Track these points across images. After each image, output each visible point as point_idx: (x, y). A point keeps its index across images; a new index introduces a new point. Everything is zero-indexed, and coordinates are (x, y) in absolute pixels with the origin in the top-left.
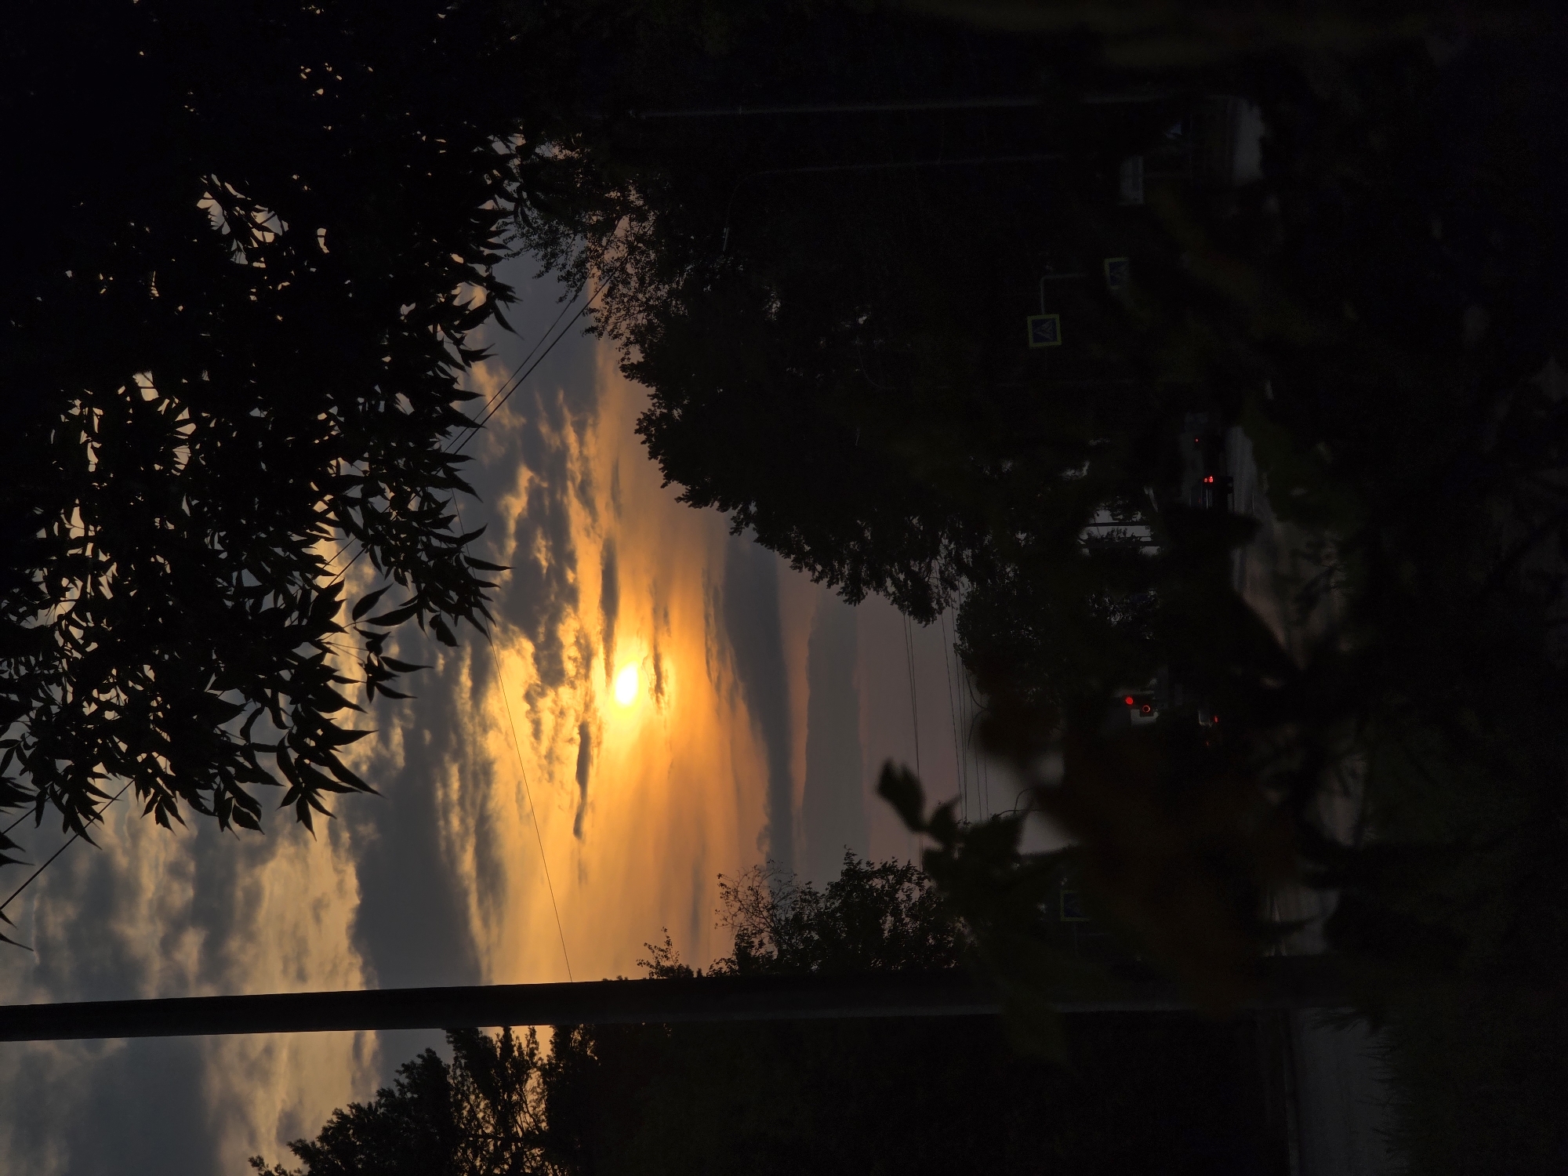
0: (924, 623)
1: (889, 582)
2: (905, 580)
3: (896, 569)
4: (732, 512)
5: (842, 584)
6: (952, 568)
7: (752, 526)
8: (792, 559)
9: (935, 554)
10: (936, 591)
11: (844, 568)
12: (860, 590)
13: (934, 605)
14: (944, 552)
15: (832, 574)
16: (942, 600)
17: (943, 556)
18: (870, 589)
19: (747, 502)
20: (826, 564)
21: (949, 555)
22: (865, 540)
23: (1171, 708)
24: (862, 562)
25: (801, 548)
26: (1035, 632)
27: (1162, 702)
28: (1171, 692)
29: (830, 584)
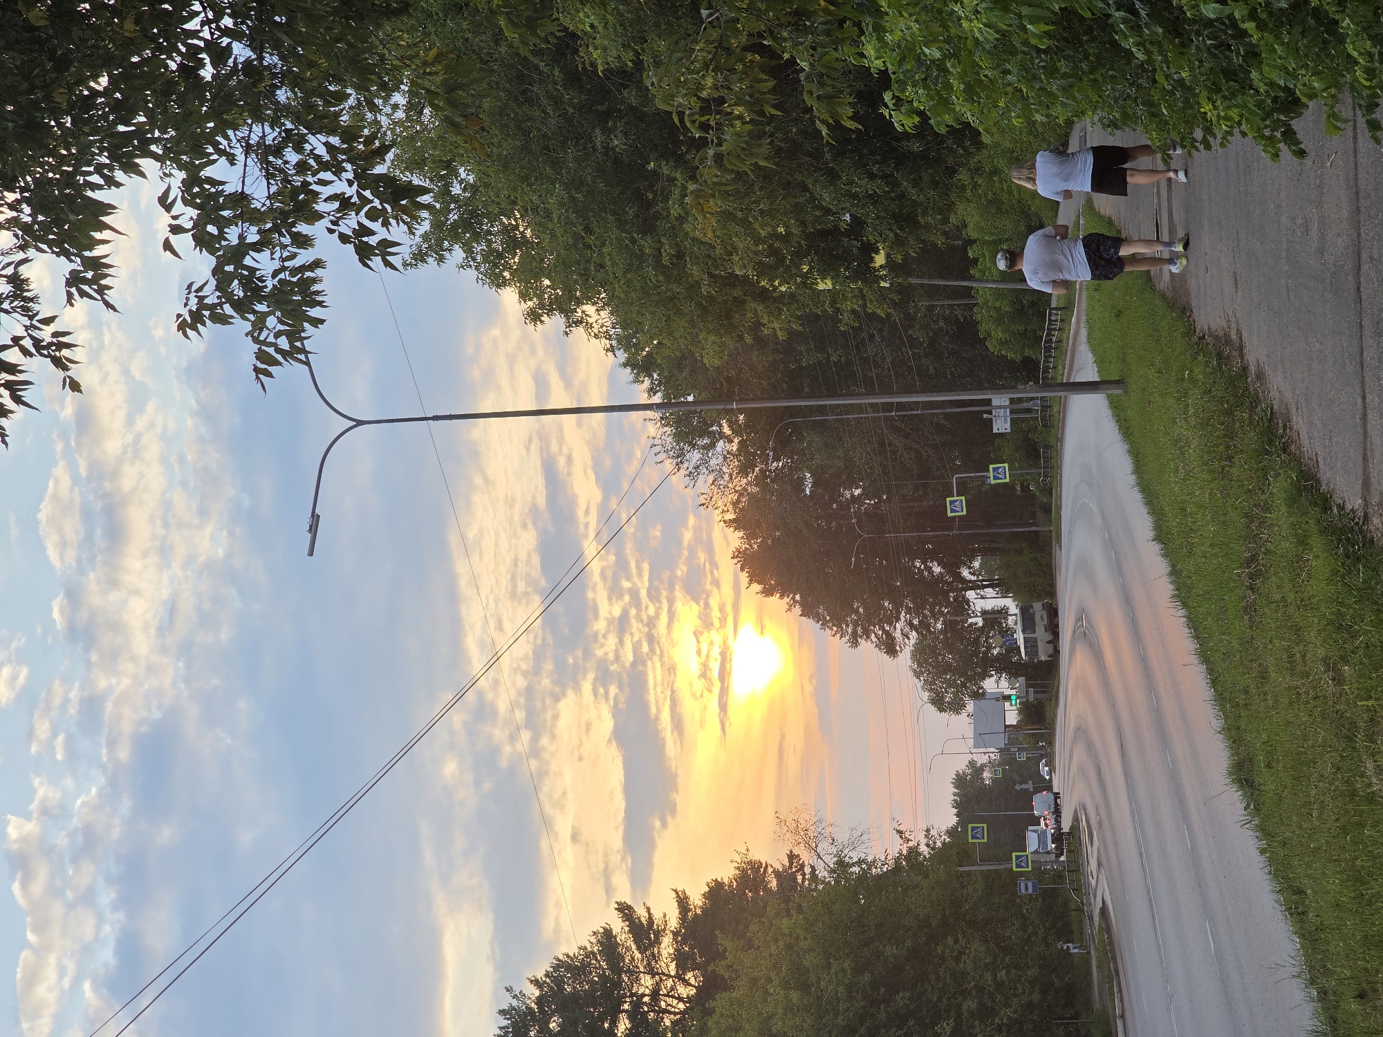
0: (892, 658)
1: (873, 636)
2: (882, 635)
3: (877, 629)
5: (847, 638)
6: (908, 628)
7: (798, 607)
10: (899, 640)
11: (849, 628)
15: (842, 632)
16: (902, 646)
17: (902, 621)
18: (863, 640)
19: (795, 594)
20: (839, 626)
21: (906, 621)
22: (860, 613)
23: (1027, 700)
24: (859, 625)
25: (825, 618)
26: (953, 659)
27: (1022, 698)
28: (1027, 692)
29: (841, 637)
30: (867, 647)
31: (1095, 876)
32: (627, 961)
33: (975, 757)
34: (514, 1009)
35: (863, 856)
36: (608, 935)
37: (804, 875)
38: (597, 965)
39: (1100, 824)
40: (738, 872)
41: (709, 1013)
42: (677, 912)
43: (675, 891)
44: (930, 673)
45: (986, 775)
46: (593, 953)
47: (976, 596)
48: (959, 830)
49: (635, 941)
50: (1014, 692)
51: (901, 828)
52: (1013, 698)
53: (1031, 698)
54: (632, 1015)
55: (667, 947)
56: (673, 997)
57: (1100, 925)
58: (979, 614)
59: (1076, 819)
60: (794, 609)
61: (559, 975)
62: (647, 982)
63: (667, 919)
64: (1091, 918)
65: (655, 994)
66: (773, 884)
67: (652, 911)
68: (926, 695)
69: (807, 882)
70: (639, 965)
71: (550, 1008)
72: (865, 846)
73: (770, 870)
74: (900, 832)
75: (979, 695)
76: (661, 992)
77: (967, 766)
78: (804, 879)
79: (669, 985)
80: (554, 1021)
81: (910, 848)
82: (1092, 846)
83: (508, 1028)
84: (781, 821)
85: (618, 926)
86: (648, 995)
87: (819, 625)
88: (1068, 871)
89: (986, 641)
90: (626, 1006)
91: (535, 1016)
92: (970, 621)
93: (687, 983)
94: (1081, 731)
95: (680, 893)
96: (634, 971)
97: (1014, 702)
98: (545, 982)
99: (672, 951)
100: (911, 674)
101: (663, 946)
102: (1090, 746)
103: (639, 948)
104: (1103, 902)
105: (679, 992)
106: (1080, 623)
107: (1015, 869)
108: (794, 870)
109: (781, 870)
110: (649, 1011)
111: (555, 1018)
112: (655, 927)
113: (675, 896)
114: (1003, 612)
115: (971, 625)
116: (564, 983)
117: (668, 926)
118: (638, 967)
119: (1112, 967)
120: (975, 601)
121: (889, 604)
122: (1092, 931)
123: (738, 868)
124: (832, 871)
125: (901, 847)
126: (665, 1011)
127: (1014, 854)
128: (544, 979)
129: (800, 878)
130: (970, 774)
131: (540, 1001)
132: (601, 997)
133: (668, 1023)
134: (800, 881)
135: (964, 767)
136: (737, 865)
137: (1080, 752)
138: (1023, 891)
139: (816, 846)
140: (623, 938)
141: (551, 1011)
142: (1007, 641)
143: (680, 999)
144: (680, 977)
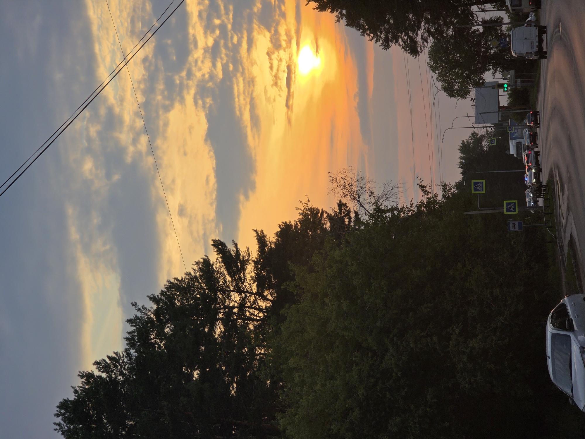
0: (415, 57)
1: (400, 40)
2: (407, 39)
3: (403, 35)
4: (336, 14)
5: (381, 42)
6: (426, 34)
7: (344, 19)
8: (361, 31)
9: (419, 28)
10: (420, 44)
11: (382, 35)
12: (388, 44)
13: (419, 49)
14: (423, 28)
15: (377, 37)
16: (422, 47)
17: (422, 29)
18: (392, 43)
19: (342, 9)
20: (375, 33)
21: (425, 29)
22: (390, 23)
23: (516, 88)
24: (390, 32)
25: (364, 27)
26: (460, 57)
27: (512, 86)
28: (516, 82)
29: (376, 41)
30: (396, 48)
31: (565, 217)
32: (221, 283)
33: (476, 130)
34: (138, 318)
35: (395, 205)
36: (206, 264)
37: (350, 218)
38: (199, 286)
39: (570, 179)
40: (301, 217)
41: (282, 319)
42: (257, 246)
43: (256, 231)
44: (443, 68)
45: (484, 143)
46: (195, 277)
47: (478, 10)
48: (464, 184)
49: (227, 269)
50: (506, 81)
51: (423, 184)
52: (506, 86)
53: (519, 86)
54: (226, 322)
55: (250, 272)
56: (255, 308)
57: (568, 253)
58: (480, 23)
59: (551, 176)
60: (341, 21)
61: (171, 294)
62: (236, 297)
63: (250, 251)
64: (562, 247)
65: (242, 306)
66: (328, 225)
67: (239, 246)
68: (440, 84)
69: (352, 224)
70: (230, 286)
71: (164, 317)
72: (394, 197)
73: (325, 215)
74: (422, 187)
75: (480, 84)
76: (246, 305)
77: (470, 137)
78: (350, 222)
79: (252, 300)
80: (168, 327)
81: (429, 199)
82: (563, 195)
83: (134, 332)
84: (333, 180)
85: (214, 257)
86: (237, 307)
87: (360, 33)
88: (545, 214)
89: (486, 44)
90: (221, 316)
91: (154, 324)
92: (474, 28)
93: (265, 298)
94: (556, 110)
95: (259, 232)
96: (226, 290)
97: (506, 89)
98: (161, 299)
99: (253, 275)
100: (429, 69)
101: (247, 271)
102: (563, 122)
103: (229, 274)
104: (571, 236)
105: (259, 305)
106: (557, 30)
107: (505, 213)
108: (343, 215)
109: (333, 215)
110: (237, 319)
111: (169, 325)
112: (241, 258)
113: (255, 235)
114: (499, 21)
115: (474, 31)
116: (175, 299)
117: (251, 258)
118: (229, 287)
119: (577, 283)
120: (477, 13)
121: (413, 16)
122: (562, 257)
123: (302, 214)
124: (371, 216)
125: (423, 198)
126: (250, 319)
127: (505, 202)
128: (160, 296)
129: (347, 221)
130: (473, 143)
131: (157, 313)
132: (202, 309)
133: (251, 327)
134: (347, 223)
135: (468, 138)
136: (301, 212)
137: (555, 127)
138: (512, 229)
139: (359, 197)
140: (217, 266)
141: (166, 320)
142: (501, 43)
143: (260, 310)
144: (260, 294)
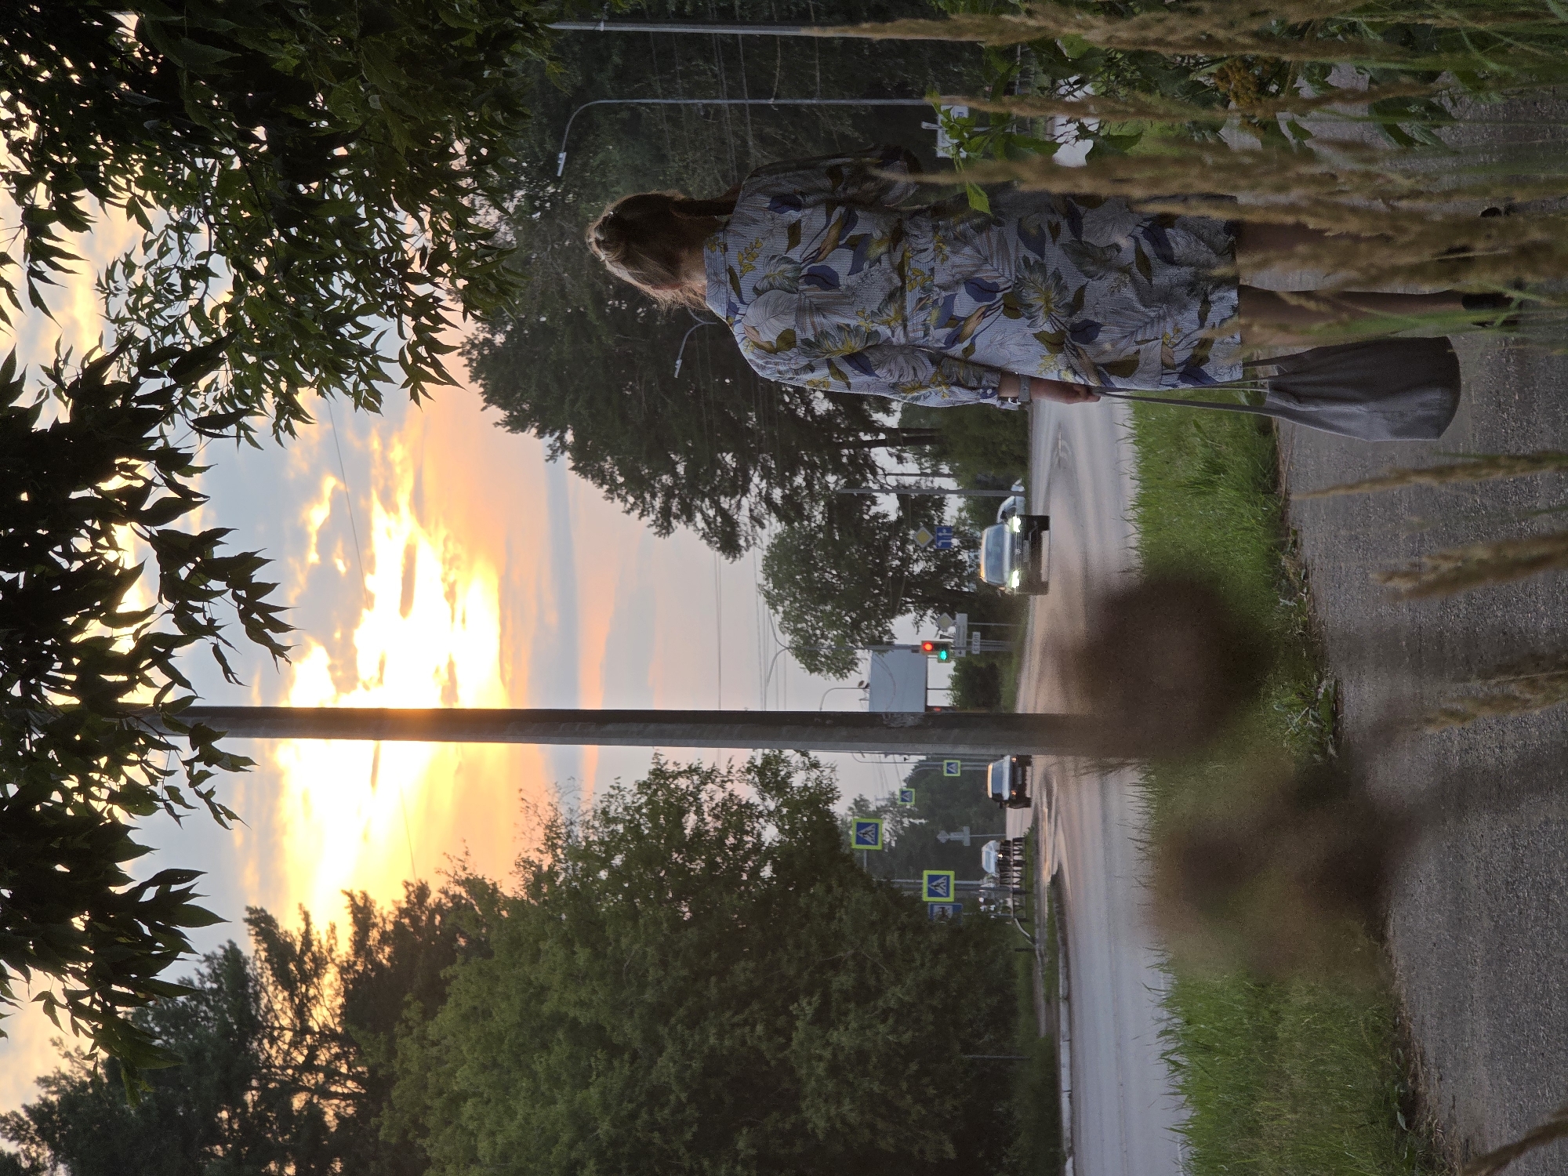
0: (731, 559)
1: (699, 517)
2: (715, 517)
3: (706, 505)
4: (548, 440)
5: (653, 517)
6: (762, 507)
7: (568, 454)
8: (605, 489)
9: (745, 491)
10: (744, 528)
11: (656, 501)
12: (670, 523)
13: (742, 542)
14: (754, 491)
15: (644, 506)
16: (750, 538)
17: (753, 494)
18: (679, 523)
19: (565, 431)
21: (760, 493)
22: (677, 474)
23: (969, 655)
24: (674, 496)
26: (839, 576)
27: (960, 649)
28: (970, 639)
32: (262, 1008)
34: (65, 1077)
36: (231, 961)
43: (350, 895)
44: (796, 599)
46: (202, 992)
49: (277, 974)
50: (945, 639)
52: (945, 649)
53: (976, 649)
55: (330, 988)
58: (893, 494)
60: (559, 458)
63: (334, 940)
68: (786, 639)
75: (881, 645)
85: (250, 946)
87: (602, 492)
89: (902, 548)
92: (876, 507)
95: (358, 898)
97: (945, 657)
100: (762, 599)
101: (323, 983)
107: (925, 898)
112: (315, 950)
113: (349, 903)
114: (936, 496)
115: (876, 516)
117: (335, 953)
120: (886, 467)
121: (732, 458)
127: (925, 874)
140: (256, 968)
142: (939, 538)
